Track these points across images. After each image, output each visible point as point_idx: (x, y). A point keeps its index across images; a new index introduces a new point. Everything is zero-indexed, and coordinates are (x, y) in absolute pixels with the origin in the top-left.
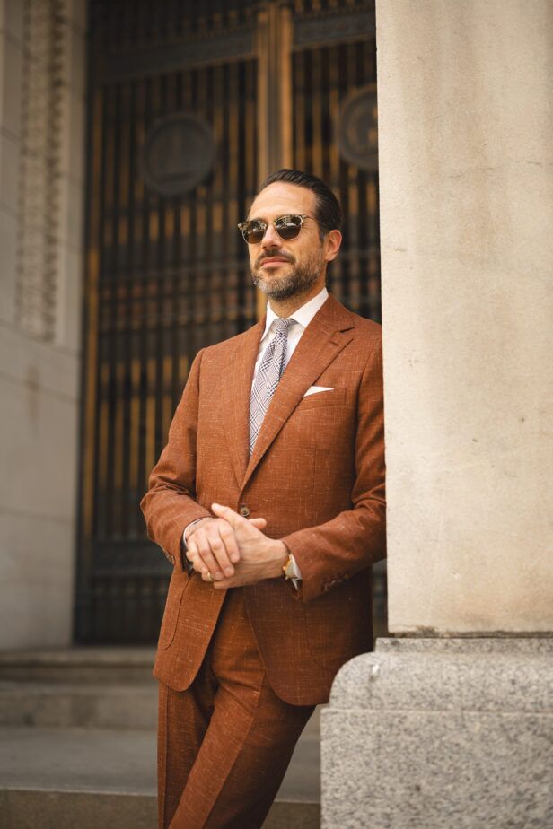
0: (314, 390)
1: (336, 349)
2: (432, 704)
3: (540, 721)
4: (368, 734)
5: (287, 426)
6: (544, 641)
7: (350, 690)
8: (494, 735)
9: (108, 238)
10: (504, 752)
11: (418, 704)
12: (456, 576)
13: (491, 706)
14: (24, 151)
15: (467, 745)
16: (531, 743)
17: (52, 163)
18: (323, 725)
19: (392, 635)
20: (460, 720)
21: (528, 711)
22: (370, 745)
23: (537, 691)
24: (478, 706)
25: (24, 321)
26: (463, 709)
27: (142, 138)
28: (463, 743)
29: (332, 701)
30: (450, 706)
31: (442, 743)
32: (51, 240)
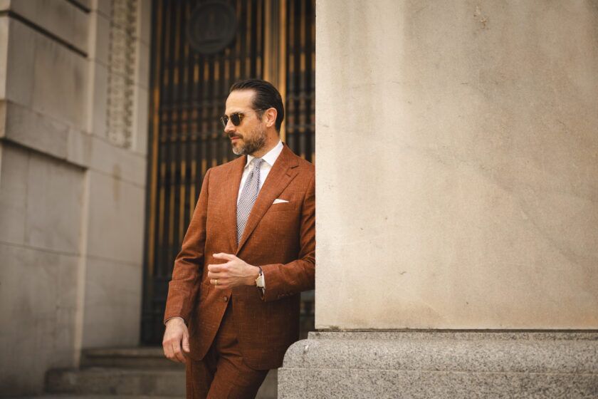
0: (278, 201)
1: (290, 179)
2: (335, 365)
3: (388, 373)
4: (302, 380)
5: (262, 221)
6: (393, 334)
7: (293, 358)
8: (365, 381)
9: (166, 81)
10: (369, 389)
11: (327, 365)
12: (351, 300)
13: (364, 366)
14: (112, 24)
15: (352, 386)
16: (383, 385)
17: (130, 31)
18: (279, 376)
19: (317, 330)
20: (348, 373)
21: (383, 369)
22: (303, 386)
23: (387, 359)
24: (357, 366)
25: (111, 135)
26: (350, 367)
27: (188, 16)
28: (349, 385)
29: (284, 364)
30: (344, 366)
31: (339, 385)
32: (129, 82)
